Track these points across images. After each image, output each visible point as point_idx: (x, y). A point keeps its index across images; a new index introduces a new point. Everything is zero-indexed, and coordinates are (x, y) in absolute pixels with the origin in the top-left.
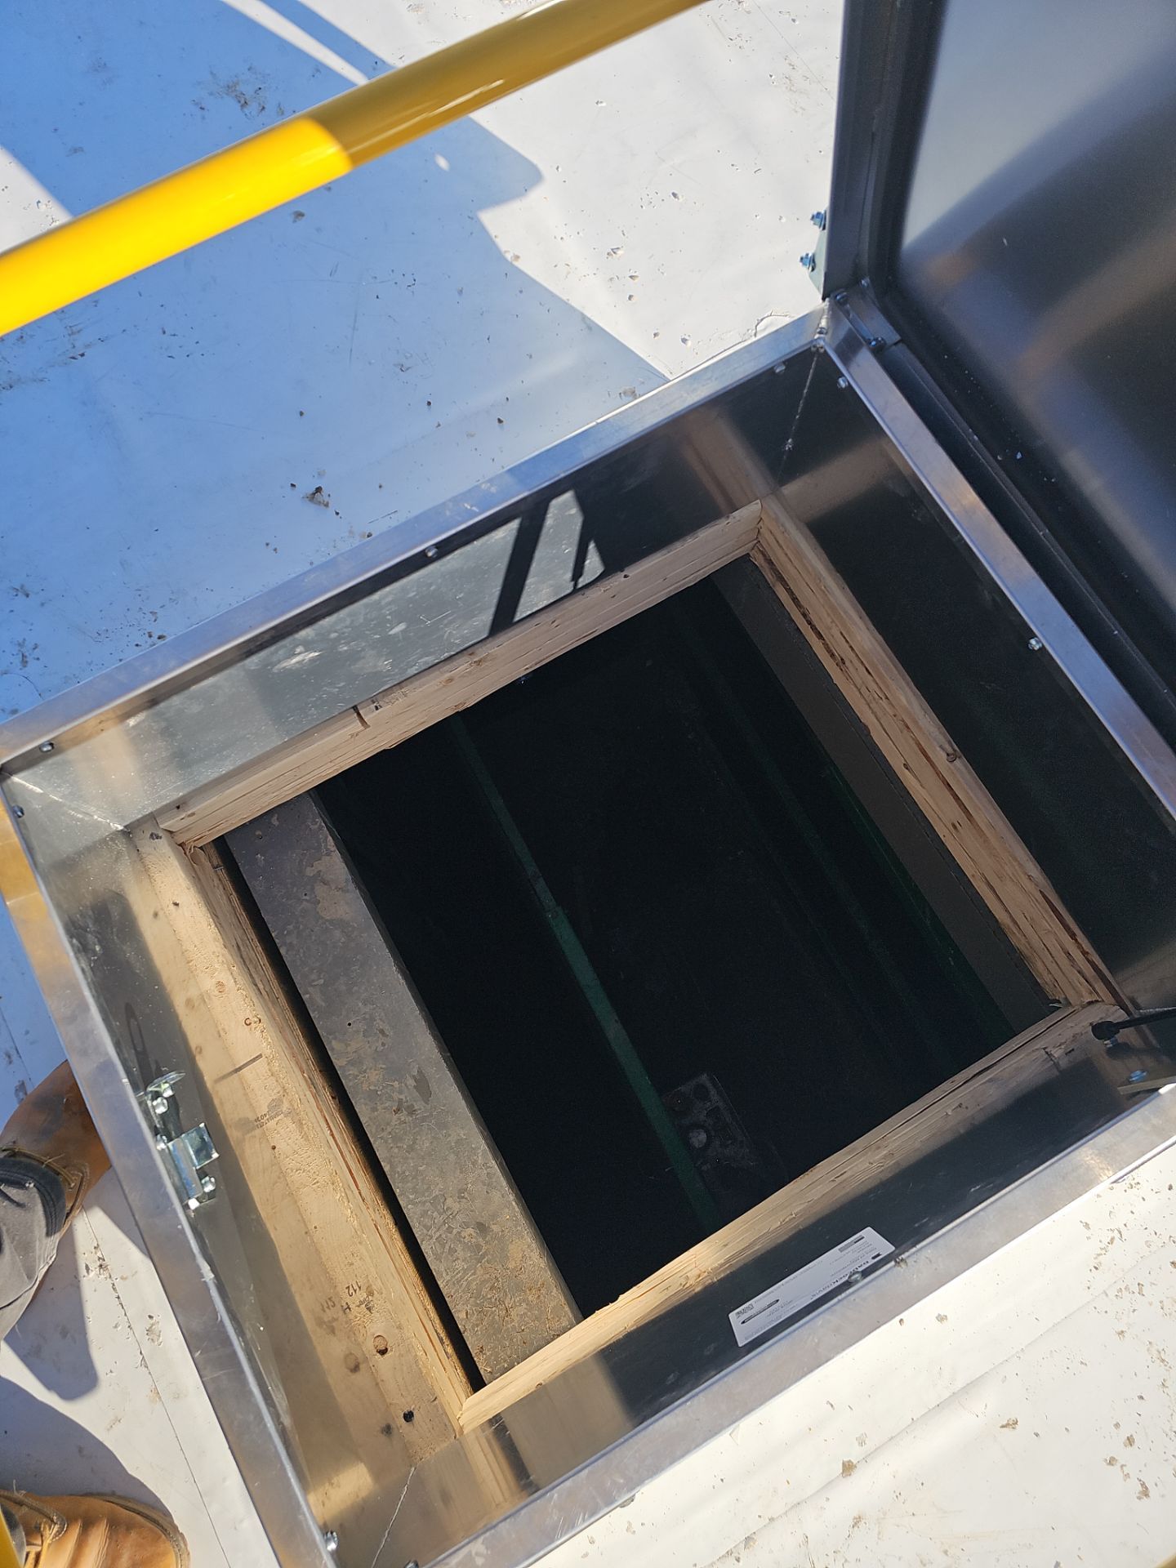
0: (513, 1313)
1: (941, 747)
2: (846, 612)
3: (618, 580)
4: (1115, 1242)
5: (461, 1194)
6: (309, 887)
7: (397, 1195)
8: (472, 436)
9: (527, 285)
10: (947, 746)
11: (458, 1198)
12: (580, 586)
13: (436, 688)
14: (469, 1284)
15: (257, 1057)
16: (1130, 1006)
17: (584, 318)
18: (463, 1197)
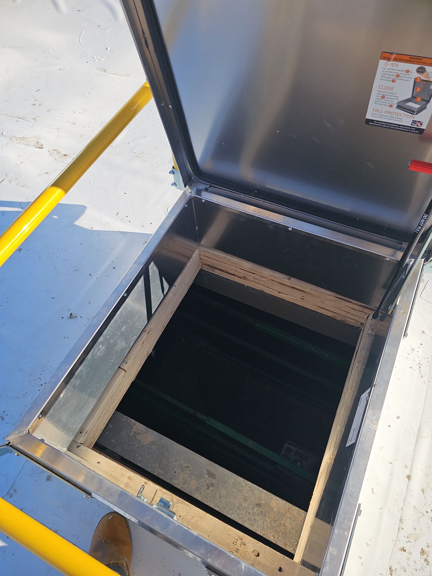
0: (286, 525)
2: (237, 262)
3: (173, 288)
4: (421, 367)
5: (245, 499)
6: (134, 439)
7: (226, 515)
8: (108, 276)
9: (99, 233)
10: (286, 277)
11: (245, 501)
12: (165, 294)
13: (140, 347)
14: (267, 526)
15: (156, 492)
17: (120, 232)
18: (247, 500)
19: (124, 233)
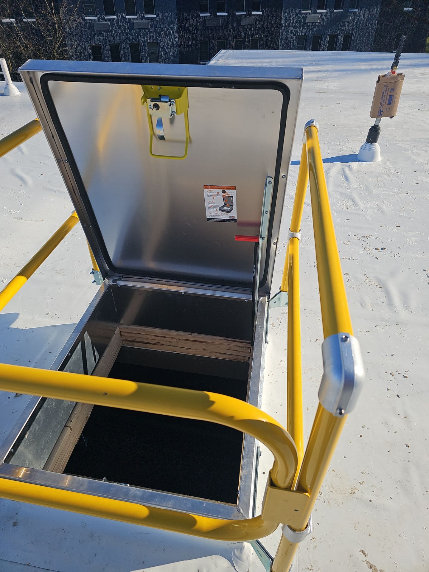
3: (103, 358)
8: (46, 359)
10: (189, 334)
12: (97, 362)
13: (81, 408)
17: (52, 326)
19: (55, 326)
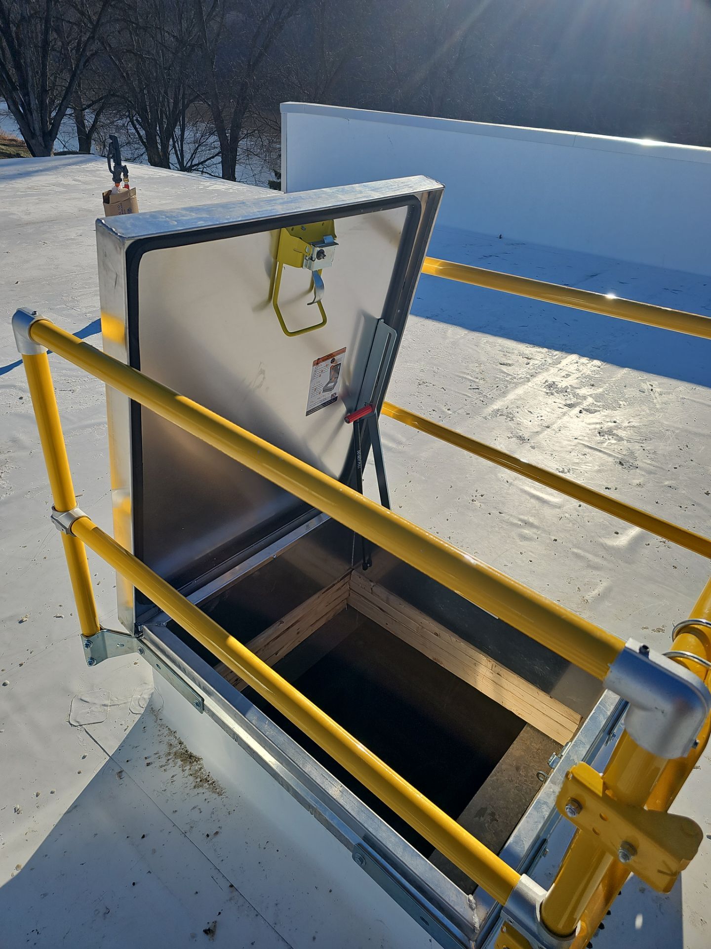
0: (537, 748)
1: (278, 626)
10: (278, 624)
16: (351, 570)
17: (68, 812)
